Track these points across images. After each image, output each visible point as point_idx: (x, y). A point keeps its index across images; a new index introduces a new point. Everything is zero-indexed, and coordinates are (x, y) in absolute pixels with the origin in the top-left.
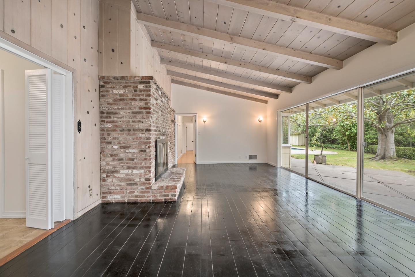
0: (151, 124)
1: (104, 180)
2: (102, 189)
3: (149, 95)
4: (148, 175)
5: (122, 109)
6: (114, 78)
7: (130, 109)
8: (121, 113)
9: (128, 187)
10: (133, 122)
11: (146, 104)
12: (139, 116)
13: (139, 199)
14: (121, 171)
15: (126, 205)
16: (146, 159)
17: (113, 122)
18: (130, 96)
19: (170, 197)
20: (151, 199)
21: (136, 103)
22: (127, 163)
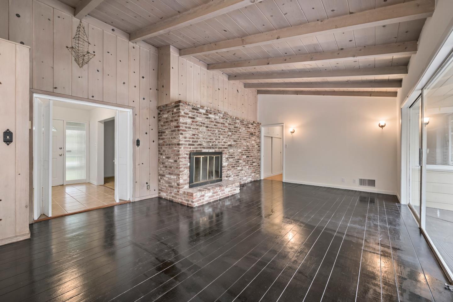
0: (180, 139)
1: (160, 181)
2: (159, 187)
3: (179, 116)
4: (178, 180)
5: (167, 129)
6: (163, 107)
7: (170, 128)
8: (167, 132)
9: (169, 189)
10: (172, 138)
11: (178, 123)
12: (174, 133)
13: (174, 199)
14: (167, 176)
15: (168, 201)
16: (177, 168)
17: (163, 139)
18: (171, 119)
19: (190, 203)
20: (180, 201)
21: (173, 123)
22: (169, 170)
